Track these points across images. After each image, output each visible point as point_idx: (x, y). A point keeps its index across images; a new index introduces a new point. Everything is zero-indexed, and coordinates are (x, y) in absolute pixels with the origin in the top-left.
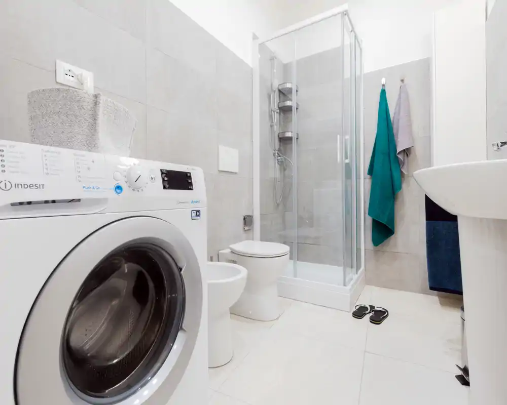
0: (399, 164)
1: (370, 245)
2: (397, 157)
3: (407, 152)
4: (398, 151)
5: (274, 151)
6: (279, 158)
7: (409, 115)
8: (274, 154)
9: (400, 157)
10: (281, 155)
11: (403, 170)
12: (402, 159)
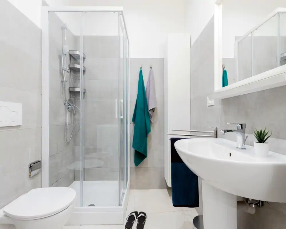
0: (150, 116)
1: (133, 165)
2: (149, 112)
3: (153, 110)
4: (149, 109)
5: (65, 102)
6: (69, 106)
7: (154, 89)
8: (65, 104)
9: (150, 112)
10: (71, 104)
11: (151, 120)
12: (151, 114)
